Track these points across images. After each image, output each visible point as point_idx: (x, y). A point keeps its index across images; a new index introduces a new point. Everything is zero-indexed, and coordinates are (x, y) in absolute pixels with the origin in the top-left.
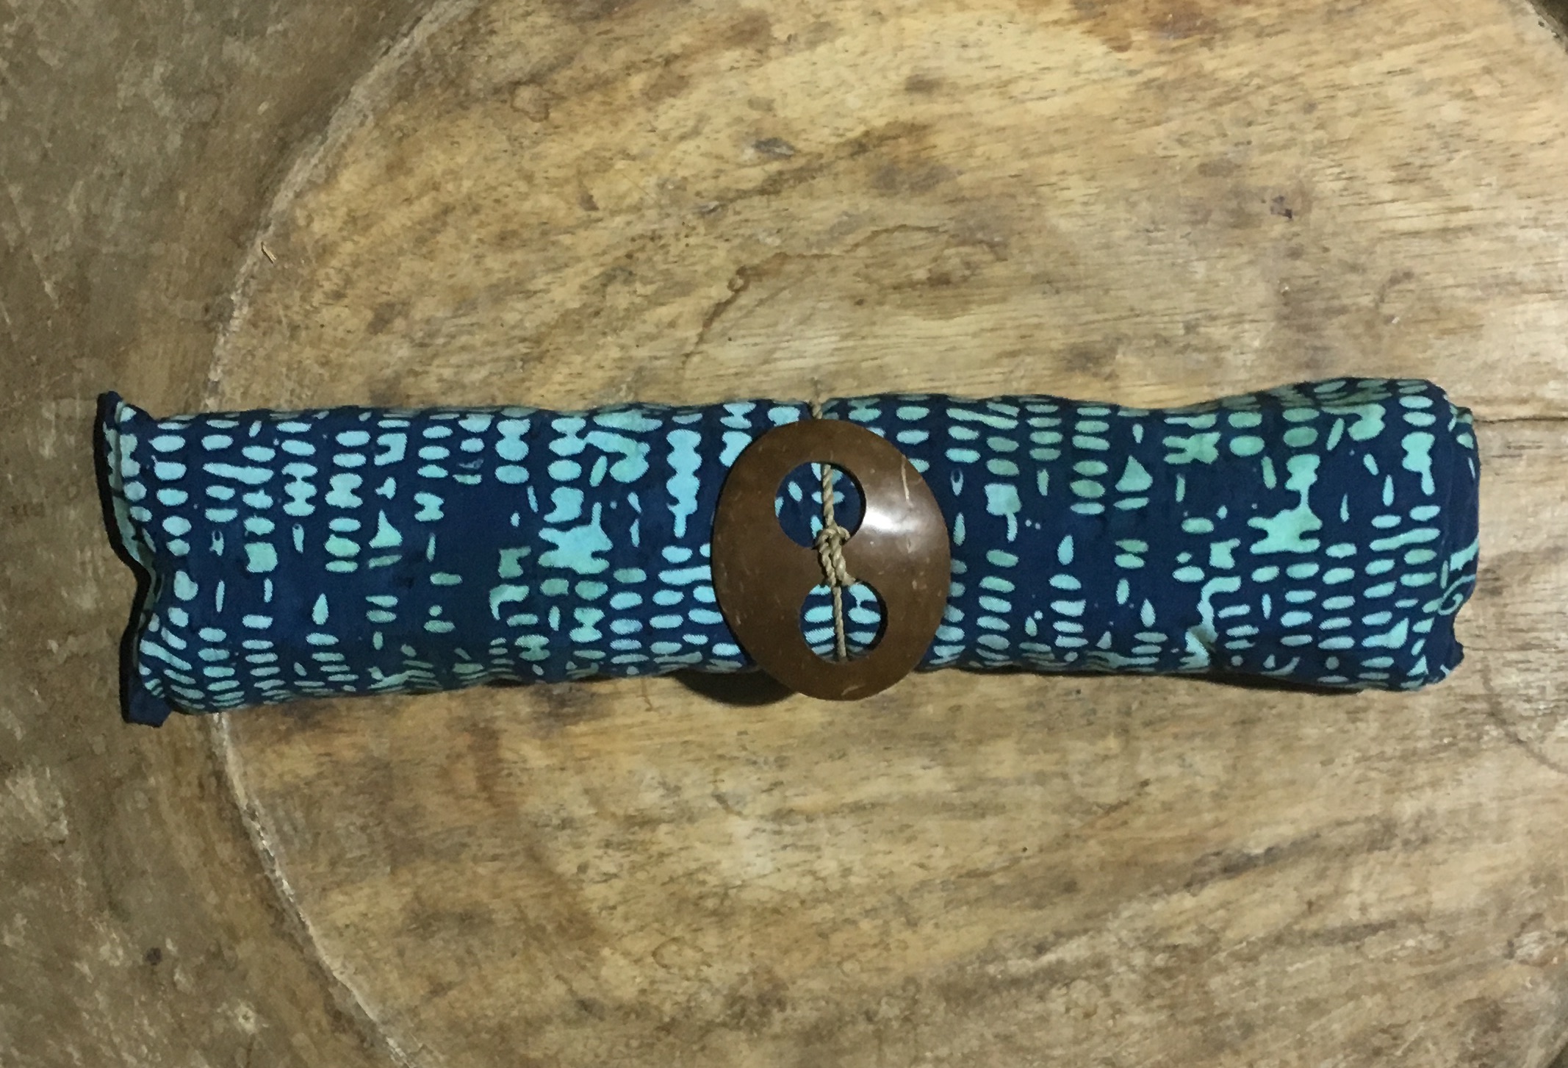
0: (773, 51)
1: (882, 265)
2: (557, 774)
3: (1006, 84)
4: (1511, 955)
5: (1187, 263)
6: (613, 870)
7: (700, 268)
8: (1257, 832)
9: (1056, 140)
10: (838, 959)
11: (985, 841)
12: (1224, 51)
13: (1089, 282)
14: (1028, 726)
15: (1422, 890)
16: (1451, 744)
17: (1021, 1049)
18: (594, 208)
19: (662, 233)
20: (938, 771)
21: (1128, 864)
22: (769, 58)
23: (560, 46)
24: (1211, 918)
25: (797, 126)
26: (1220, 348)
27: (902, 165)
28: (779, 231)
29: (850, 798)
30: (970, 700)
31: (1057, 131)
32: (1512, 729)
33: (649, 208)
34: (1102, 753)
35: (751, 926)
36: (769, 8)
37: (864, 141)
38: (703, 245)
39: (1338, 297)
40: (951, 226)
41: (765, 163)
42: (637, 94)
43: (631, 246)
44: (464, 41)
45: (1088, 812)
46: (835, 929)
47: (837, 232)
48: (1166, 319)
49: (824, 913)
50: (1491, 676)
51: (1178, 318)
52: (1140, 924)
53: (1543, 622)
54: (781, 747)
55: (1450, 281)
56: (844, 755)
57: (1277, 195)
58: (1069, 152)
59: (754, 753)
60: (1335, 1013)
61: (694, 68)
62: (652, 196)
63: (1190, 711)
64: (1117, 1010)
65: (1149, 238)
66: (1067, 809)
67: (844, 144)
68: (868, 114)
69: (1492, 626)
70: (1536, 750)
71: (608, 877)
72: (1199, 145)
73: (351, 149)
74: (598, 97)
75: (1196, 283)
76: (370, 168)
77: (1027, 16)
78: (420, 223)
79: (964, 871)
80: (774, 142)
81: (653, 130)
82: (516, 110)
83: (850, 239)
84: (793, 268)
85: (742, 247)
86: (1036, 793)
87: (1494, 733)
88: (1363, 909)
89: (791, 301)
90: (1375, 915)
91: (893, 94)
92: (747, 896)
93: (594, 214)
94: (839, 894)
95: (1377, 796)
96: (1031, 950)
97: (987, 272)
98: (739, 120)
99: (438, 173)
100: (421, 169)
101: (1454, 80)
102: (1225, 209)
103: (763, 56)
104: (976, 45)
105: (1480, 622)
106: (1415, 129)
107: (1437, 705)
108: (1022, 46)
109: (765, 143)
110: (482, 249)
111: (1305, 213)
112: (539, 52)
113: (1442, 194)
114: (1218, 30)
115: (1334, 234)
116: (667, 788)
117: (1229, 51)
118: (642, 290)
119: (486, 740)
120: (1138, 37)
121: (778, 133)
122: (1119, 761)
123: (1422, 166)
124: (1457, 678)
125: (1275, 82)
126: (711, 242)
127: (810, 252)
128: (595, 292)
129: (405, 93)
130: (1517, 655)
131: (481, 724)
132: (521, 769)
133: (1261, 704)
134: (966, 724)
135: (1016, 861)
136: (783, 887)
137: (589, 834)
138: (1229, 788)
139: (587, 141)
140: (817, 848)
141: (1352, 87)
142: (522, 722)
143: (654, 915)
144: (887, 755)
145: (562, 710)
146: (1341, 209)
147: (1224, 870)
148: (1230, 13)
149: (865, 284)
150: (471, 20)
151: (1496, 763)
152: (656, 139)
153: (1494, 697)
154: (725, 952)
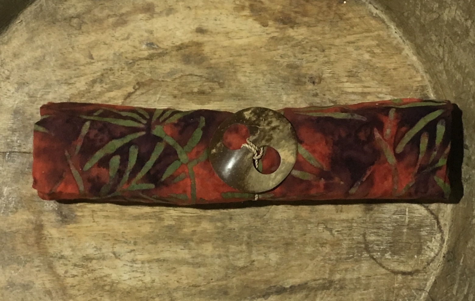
0: (155, 16)
1: (182, 86)
2: (61, 240)
3: (228, 33)
5: (280, 95)
6: (76, 274)
7: (125, 81)
8: (288, 280)
9: (243, 52)
11: (199, 275)
12: (297, 30)
13: (249, 98)
14: (217, 239)
16: (353, 257)
18: (93, 59)
19: (114, 69)
20: (186, 251)
21: (245, 287)
22: (153, 17)
23: (87, 7)
25: (160, 39)
27: (193, 55)
28: (151, 72)
29: (156, 257)
30: (199, 229)
31: (242, 49)
32: (372, 254)
33: (110, 60)
34: (240, 250)
35: (120, 296)
36: (155, 3)
37: (181, 46)
38: (126, 74)
40: (206, 75)
41: (149, 50)
42: (110, 25)
43: (103, 72)
44: (56, 3)
45: (233, 269)
47: (172, 73)
49: (144, 294)
50: (366, 236)
53: (384, 220)
54: (135, 239)
56: (156, 243)
57: (311, 76)
58: (246, 56)
59: (126, 239)
61: (129, 18)
62: (111, 57)
63: (270, 239)
65: (269, 86)
66: (227, 268)
67: (174, 47)
68: (183, 38)
69: (368, 220)
70: (379, 262)
71: (74, 276)
72: (287, 58)
73: (16, 33)
74: (98, 24)
75: (283, 101)
76: (22, 39)
77: (236, 13)
78: (36, 58)
79: (191, 285)
80: (153, 44)
81: (113, 36)
82: (71, 26)
83: (174, 77)
84: (154, 84)
85: (138, 76)
86: (218, 261)
87: (366, 255)
89: (153, 95)
91: (191, 32)
92: (120, 286)
93: (92, 61)
94: (149, 288)
95: (327, 272)
97: (217, 92)
98: (142, 36)
99: (43, 43)
100: (38, 42)
101: (368, 47)
102: (294, 79)
103: (152, 17)
104: (219, 20)
105: (364, 219)
106: (355, 60)
107: (349, 244)
108: (234, 22)
109: (149, 44)
110: (55, 68)
111: (320, 83)
112: (80, 8)
113: (361, 81)
114: (296, 23)
115: (327, 90)
116: (97, 248)
117: (299, 30)
118: (105, 86)
119: (39, 227)
120: (270, 23)
121: (154, 41)
122: (246, 254)
123: (356, 72)
124: (355, 235)
125: (312, 41)
126: (129, 73)
127: (160, 79)
128: (90, 85)
129: (36, 17)
130: (375, 230)
131: (38, 222)
132: (50, 238)
133: (293, 239)
134: (197, 236)
135: (209, 283)
136: (131, 284)
137: (69, 261)
138: (280, 265)
139: (92, 37)
140: (144, 273)
141: (337, 46)
142: (51, 222)
143: (88, 290)
144: (170, 244)
145: (65, 219)
146: (330, 83)
147: (276, 292)
148: (300, 19)
149: (177, 92)
151: (366, 265)
152: (114, 39)
153: (367, 243)
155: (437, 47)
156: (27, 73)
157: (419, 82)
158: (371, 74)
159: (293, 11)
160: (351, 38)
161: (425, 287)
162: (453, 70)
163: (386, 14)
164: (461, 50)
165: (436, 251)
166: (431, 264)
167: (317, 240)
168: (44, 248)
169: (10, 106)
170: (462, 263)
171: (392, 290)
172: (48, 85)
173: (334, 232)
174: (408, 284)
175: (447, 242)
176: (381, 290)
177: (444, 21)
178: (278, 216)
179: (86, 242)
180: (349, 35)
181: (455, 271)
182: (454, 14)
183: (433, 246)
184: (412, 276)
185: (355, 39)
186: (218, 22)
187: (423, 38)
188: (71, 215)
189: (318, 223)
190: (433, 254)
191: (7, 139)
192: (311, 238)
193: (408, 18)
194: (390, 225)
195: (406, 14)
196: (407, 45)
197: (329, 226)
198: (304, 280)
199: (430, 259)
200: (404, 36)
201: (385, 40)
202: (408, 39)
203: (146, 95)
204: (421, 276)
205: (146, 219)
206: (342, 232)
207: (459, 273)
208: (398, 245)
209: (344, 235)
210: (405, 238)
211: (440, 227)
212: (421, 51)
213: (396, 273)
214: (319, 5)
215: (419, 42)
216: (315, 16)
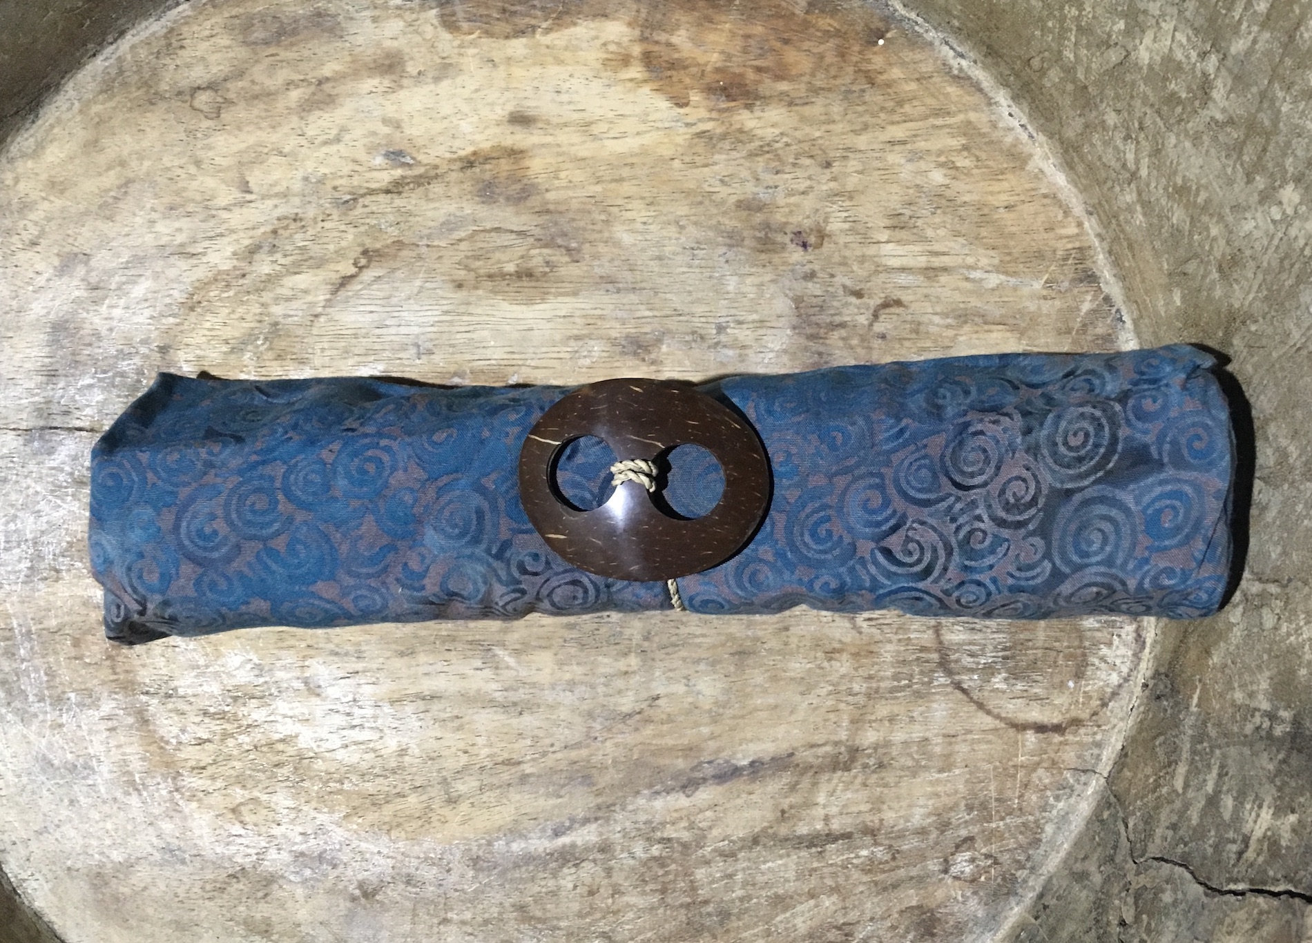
0: (405, 82)
1: (478, 258)
3: (588, 124)
4: (946, 871)
5: (721, 277)
6: (205, 737)
7: (332, 247)
8: (744, 746)
9: (626, 172)
10: (386, 827)
11: (520, 734)
12: (762, 114)
13: (643, 285)
14: (564, 642)
15: (876, 809)
16: (909, 686)
17: (532, 918)
18: (250, 192)
19: (303, 216)
20: (488, 673)
21: (636, 764)
22: (401, 87)
23: (236, 63)
24: (700, 816)
25: (420, 142)
26: (744, 347)
27: (502, 180)
28: (398, 223)
29: (412, 690)
31: (626, 165)
32: (957, 677)
33: (294, 195)
34: (624, 669)
35: (318, 792)
36: (407, 50)
37: (472, 159)
38: (336, 229)
39: (839, 314)
40: (536, 231)
41: (392, 169)
42: (293, 105)
43: (276, 224)
44: (158, 53)
45: (608, 717)
46: (387, 802)
47: (447, 227)
48: (703, 320)
49: (380, 785)
50: (943, 632)
51: (711, 320)
52: (643, 817)
54: (359, 644)
55: (930, 310)
56: (412, 653)
57: (797, 229)
58: (634, 182)
59: (337, 646)
60: (799, 908)
61: (341, 89)
62: (297, 186)
63: (698, 640)
64: (616, 891)
65: (694, 254)
66: (590, 715)
67: (455, 160)
68: (478, 137)
70: (975, 698)
71: (201, 742)
72: (736, 185)
73: (56, 131)
74: (262, 106)
75: (728, 293)
76: (72, 145)
77: (609, 73)
78: (105, 191)
79: (500, 759)
80: (401, 153)
81: (302, 135)
82: (195, 109)
83: (456, 235)
84: (405, 253)
85: (366, 233)
86: (568, 698)
87: (942, 680)
88: (827, 819)
89: (403, 281)
90: (836, 826)
91: (498, 124)
92: (319, 765)
93: (249, 197)
94: (393, 770)
95: (844, 724)
96: (549, 832)
97: (563, 271)
98: (374, 133)
99: (125, 153)
100: (112, 148)
101: (940, 153)
102: (755, 237)
103: (397, 86)
104: (568, 92)
106: (908, 188)
107: (899, 652)
108: (603, 96)
109: (393, 153)
110: (154, 216)
111: (818, 245)
112: (218, 66)
113: (926, 240)
115: (840, 264)
116: (260, 669)
117: (766, 114)
118: (282, 260)
120: (695, 97)
121: (404, 146)
122: (638, 678)
123: (911, 217)
124: (915, 631)
125: (800, 142)
126: (343, 227)
127: (422, 242)
128: (244, 259)
129: (107, 88)
133: (756, 639)
135: (544, 754)
136: (347, 761)
137: (191, 703)
138: (724, 707)
139: (249, 138)
140: (381, 731)
141: (862, 152)
143: (237, 776)
144: (447, 655)
146: (846, 245)
147: (714, 777)
148: (769, 86)
149: (463, 273)
150: (166, 37)
151: (943, 705)
152: (304, 142)
153: (943, 649)
154: (293, 816)
155: (1119, 143)
156: (81, 230)
157: (1071, 238)
158: (948, 218)
159: (752, 67)
160: (898, 132)
161: (1097, 764)
162: (1163, 201)
163: (985, 67)
164: (1188, 144)
165: (1125, 670)
166: (1111, 704)
167: (817, 644)
168: (127, 672)
169: (42, 312)
170: (1198, 705)
171: (1012, 771)
172: (138, 259)
173: (860, 622)
174: (1052, 755)
175: (1153, 646)
176: (985, 772)
177: (1140, 69)
180: (893, 123)
181: (1177, 725)
182: (1168, 43)
183: (1117, 656)
184: (1063, 735)
185: (908, 133)
187: (1082, 120)
190: (1115, 679)
191: (33, 396)
192: (801, 638)
193: (1043, 72)
195: (1036, 63)
196: (1041, 146)
198: (783, 747)
199: (1109, 690)
200: (1031, 122)
201: (984, 135)
202: (1042, 129)
203: (387, 283)
204: (1086, 734)
206: (881, 621)
207: (1190, 732)
208: (1025, 655)
209: (887, 630)
210: (1042, 636)
212: (1076, 159)
213: (1021, 727)
214: (815, 51)
215: (1070, 133)
216: (806, 78)
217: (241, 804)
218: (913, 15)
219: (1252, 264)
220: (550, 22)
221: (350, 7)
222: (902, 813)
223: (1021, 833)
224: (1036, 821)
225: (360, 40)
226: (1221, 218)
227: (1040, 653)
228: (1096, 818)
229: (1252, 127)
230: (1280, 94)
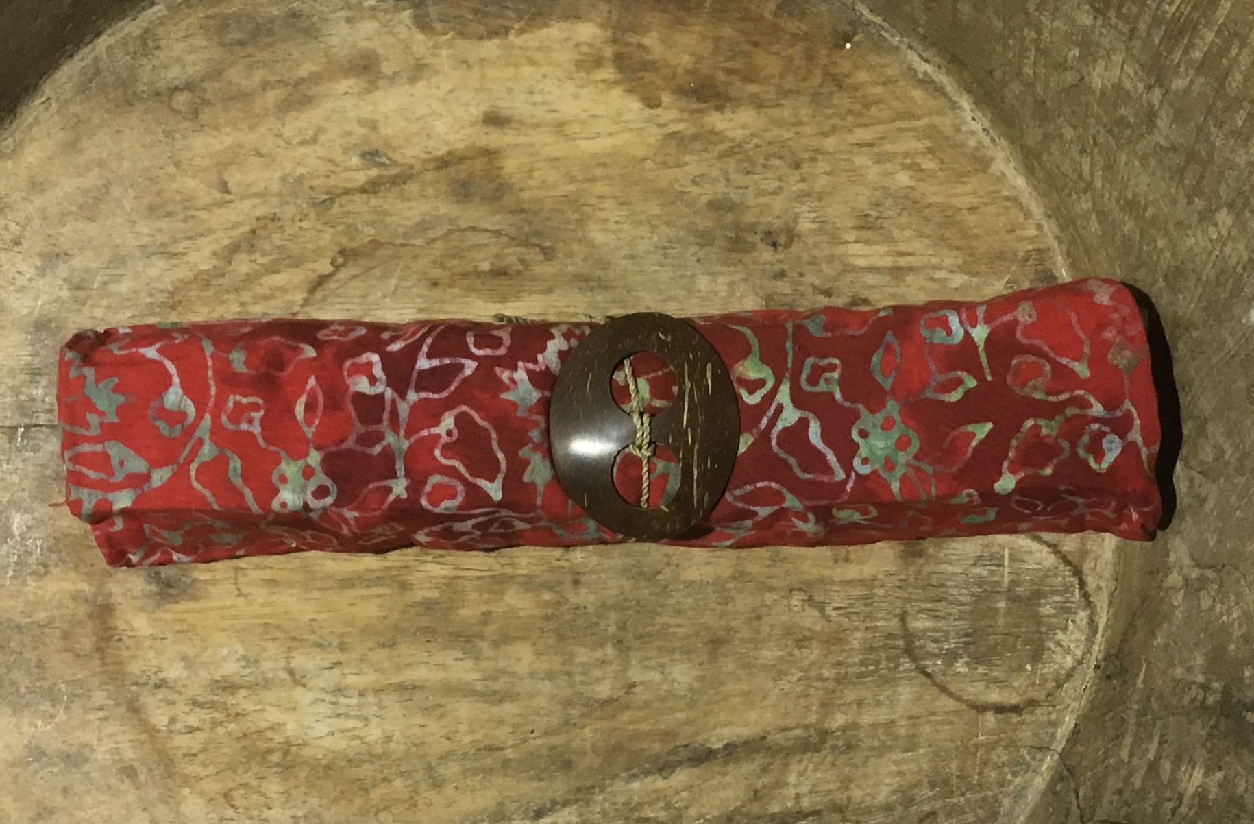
0: (381, 83)
1: (452, 257)
2: (158, 642)
3: (562, 125)
5: (693, 276)
6: (196, 724)
7: (310, 246)
8: (718, 731)
9: (598, 172)
10: (374, 810)
11: (501, 722)
12: (732, 116)
13: (615, 284)
14: (543, 632)
15: (844, 788)
16: (876, 672)
18: (229, 192)
19: (281, 216)
20: (469, 664)
21: (614, 749)
22: (377, 88)
23: (212, 64)
24: (677, 797)
25: (395, 142)
27: (477, 179)
28: (374, 223)
29: (395, 680)
30: (498, 608)
31: (599, 165)
32: (922, 663)
33: (272, 196)
34: (601, 658)
35: (307, 778)
36: (381, 52)
37: (447, 159)
38: (314, 228)
40: (511, 230)
41: (368, 168)
42: (271, 106)
43: (255, 224)
44: (135, 53)
45: (586, 705)
46: (374, 786)
47: (423, 226)
49: (366, 771)
50: (908, 620)
52: (621, 799)
53: (950, 580)
54: (342, 635)
56: (394, 644)
57: (767, 230)
58: (608, 182)
59: (321, 637)
61: (315, 90)
62: (275, 187)
63: (672, 630)
65: (666, 253)
66: (569, 703)
67: (430, 160)
68: (452, 138)
69: (912, 578)
70: (938, 682)
71: (191, 730)
72: (708, 186)
73: (35, 129)
74: (239, 105)
75: (699, 291)
76: (50, 145)
77: (583, 74)
78: (86, 192)
79: (482, 746)
80: (377, 153)
81: (279, 136)
82: (173, 110)
83: (431, 234)
84: (380, 252)
85: (344, 233)
86: (547, 686)
87: (907, 665)
88: (798, 797)
89: (379, 280)
90: (806, 803)
91: (473, 124)
92: (308, 753)
93: (228, 197)
94: (379, 757)
95: (814, 708)
96: (532, 814)
97: (536, 269)
98: (350, 133)
99: (104, 155)
100: (91, 149)
101: (906, 155)
102: (725, 237)
103: (373, 86)
104: (541, 92)
105: (903, 577)
106: (875, 189)
107: (865, 640)
108: (576, 96)
109: (370, 153)
110: (135, 216)
111: (788, 245)
112: (194, 67)
113: (890, 240)
114: (728, 99)
115: (808, 263)
116: (247, 660)
117: (737, 116)
118: (260, 260)
119: (104, 611)
120: (666, 99)
121: (380, 146)
122: (614, 667)
123: (878, 218)
124: (881, 619)
125: (770, 143)
126: (320, 227)
127: (398, 242)
128: (223, 258)
129: (84, 88)
130: (929, 605)
131: (100, 599)
132: (130, 637)
133: (729, 629)
134: (493, 627)
135: (525, 741)
136: (335, 748)
137: (180, 693)
138: (699, 693)
139: (227, 139)
140: (366, 719)
141: (829, 153)
142: (135, 598)
143: (228, 763)
144: (428, 646)
145: (168, 591)
146: (815, 244)
147: (690, 759)
148: (739, 88)
149: (440, 270)
150: (141, 37)
151: (908, 689)
152: (282, 143)
153: (909, 637)
154: (283, 799)
155: (1076, 155)
156: (63, 230)
157: (1031, 239)
158: (915, 221)
159: (722, 69)
160: (864, 135)
161: (1051, 742)
162: (1116, 212)
163: (948, 73)
164: (1137, 164)
165: (1079, 653)
166: (1065, 686)
167: (788, 632)
168: (115, 663)
169: (25, 311)
170: (1144, 682)
171: (972, 750)
172: (119, 260)
173: (829, 611)
174: (1011, 734)
175: (1105, 630)
176: (947, 751)
177: (1094, 92)
178: (692, 574)
179: (222, 646)
180: (860, 126)
181: (1124, 702)
182: (1118, 72)
183: (1071, 641)
184: (1020, 715)
185: (874, 136)
186: (537, 98)
187: (1041, 131)
188: (183, 579)
189: (791, 590)
190: (1069, 661)
191: (17, 395)
192: (772, 626)
193: (1004, 84)
194: (965, 591)
195: (998, 75)
196: (1003, 149)
197: (818, 598)
198: (755, 731)
199: (1063, 672)
200: (992, 127)
201: (947, 139)
202: (1004, 135)
203: (363, 281)
204: (1042, 714)
205: (368, 586)
206: (848, 611)
207: (1136, 707)
208: (986, 641)
209: (854, 618)
210: (1001, 622)
211: (1086, 596)
212: (1035, 164)
213: (982, 708)
214: (783, 54)
215: (1030, 142)
216: (776, 80)
217: (231, 790)
218: (878, 20)
219: (1193, 276)
220: (522, 23)
221: (325, 9)
222: (868, 791)
223: (981, 807)
224: (995, 796)
225: (334, 40)
226: (1167, 234)
227: (1000, 638)
228: (1050, 790)
229: (1192, 156)
230: (1214, 130)
